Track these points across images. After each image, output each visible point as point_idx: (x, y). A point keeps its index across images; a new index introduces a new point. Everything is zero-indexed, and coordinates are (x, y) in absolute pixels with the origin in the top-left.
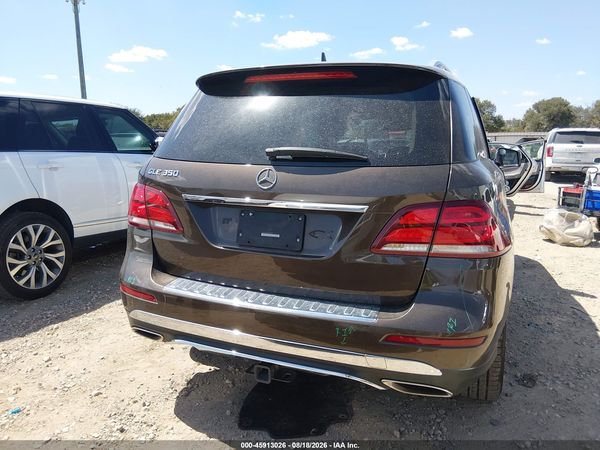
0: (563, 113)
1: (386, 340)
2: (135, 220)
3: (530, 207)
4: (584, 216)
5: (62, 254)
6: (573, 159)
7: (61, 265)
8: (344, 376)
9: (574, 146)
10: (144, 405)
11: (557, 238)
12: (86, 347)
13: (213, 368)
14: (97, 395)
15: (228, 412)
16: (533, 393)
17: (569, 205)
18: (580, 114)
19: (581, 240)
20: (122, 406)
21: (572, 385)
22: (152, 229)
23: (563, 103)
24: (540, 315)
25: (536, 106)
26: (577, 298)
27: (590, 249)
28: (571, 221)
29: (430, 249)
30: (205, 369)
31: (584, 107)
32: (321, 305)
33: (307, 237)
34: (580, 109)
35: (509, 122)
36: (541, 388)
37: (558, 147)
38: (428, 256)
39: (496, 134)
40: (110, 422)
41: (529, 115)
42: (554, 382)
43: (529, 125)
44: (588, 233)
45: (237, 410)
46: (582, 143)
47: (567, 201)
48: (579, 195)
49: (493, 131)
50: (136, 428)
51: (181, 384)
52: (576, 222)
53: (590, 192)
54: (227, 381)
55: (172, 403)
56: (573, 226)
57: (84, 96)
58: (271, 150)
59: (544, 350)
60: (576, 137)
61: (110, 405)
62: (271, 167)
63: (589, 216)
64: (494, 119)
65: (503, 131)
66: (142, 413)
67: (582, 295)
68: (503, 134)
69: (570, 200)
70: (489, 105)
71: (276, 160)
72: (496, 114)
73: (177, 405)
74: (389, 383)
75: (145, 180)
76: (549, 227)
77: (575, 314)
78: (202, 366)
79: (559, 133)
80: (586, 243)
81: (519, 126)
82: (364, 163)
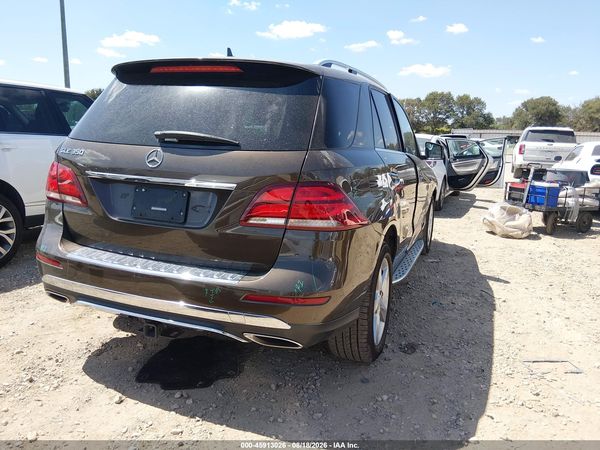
0: (551, 112)
1: (246, 298)
2: (53, 195)
3: (490, 201)
4: (525, 210)
5: (13, 231)
6: (543, 157)
7: (11, 242)
8: (216, 331)
9: (545, 145)
10: (57, 361)
11: (498, 230)
12: (22, 315)
13: (130, 334)
14: (18, 353)
15: (130, 369)
16: (410, 359)
17: (514, 199)
18: (569, 114)
19: (520, 232)
20: (37, 362)
21: (447, 353)
22: (63, 202)
23: (551, 103)
24: (448, 295)
25: (525, 105)
26: (491, 283)
27: (527, 241)
28: (512, 214)
29: (287, 222)
30: (123, 334)
31: (573, 107)
32: (198, 270)
33: (190, 211)
34: (568, 109)
35: (499, 120)
36: (419, 355)
37: (530, 145)
38: (285, 228)
39: (482, 131)
40: (23, 374)
41: (518, 113)
42: (432, 350)
43: (516, 124)
44: (526, 226)
45: (139, 367)
46: (553, 141)
47: (513, 196)
48: (523, 190)
49: (482, 129)
50: (44, 379)
51: (97, 345)
52: (517, 216)
53: (533, 187)
54: (139, 345)
55: (83, 362)
56: (514, 219)
57: (67, 84)
58: (158, 133)
59: (437, 324)
60: (550, 136)
61: (27, 362)
62: (159, 149)
63: (531, 210)
64: (484, 116)
65: (492, 128)
66: (53, 368)
67: (498, 280)
68: (491, 131)
69: (516, 195)
70: (479, 102)
71: (165, 142)
72: (486, 112)
73: (87, 362)
74: (250, 336)
75: (59, 159)
76: (490, 219)
77: (482, 296)
78: (122, 332)
79: (532, 131)
80: (525, 235)
81: (508, 123)
82: (236, 147)
